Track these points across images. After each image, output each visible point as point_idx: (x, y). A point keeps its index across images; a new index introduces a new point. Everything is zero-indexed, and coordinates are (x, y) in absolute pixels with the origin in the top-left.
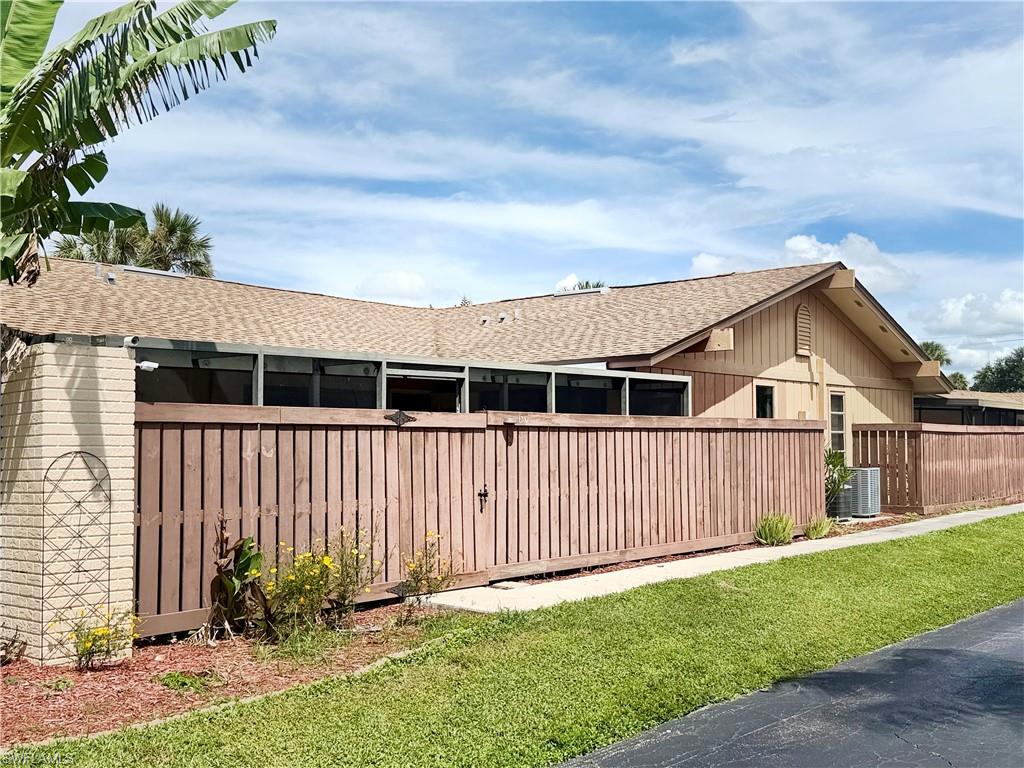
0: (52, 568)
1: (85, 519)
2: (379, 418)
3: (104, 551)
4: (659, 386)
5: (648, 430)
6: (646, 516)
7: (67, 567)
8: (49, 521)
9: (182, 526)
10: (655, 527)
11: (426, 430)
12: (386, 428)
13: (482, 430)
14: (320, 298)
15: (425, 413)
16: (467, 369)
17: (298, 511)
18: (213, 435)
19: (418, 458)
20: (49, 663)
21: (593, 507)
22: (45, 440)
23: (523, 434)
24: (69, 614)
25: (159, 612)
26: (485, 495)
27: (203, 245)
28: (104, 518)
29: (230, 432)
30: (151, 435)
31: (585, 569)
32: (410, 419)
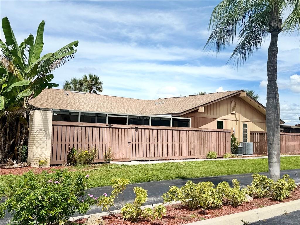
0: (36, 150)
1: (42, 142)
2: (105, 125)
3: (45, 148)
4: (183, 120)
5: (175, 130)
6: (174, 150)
7: (38, 150)
8: (35, 142)
9: (61, 144)
10: (176, 152)
11: (116, 128)
12: (107, 127)
13: (130, 129)
14: (119, 98)
15: (116, 125)
16: (128, 116)
17: (86, 143)
18: (68, 128)
19: (114, 134)
20: (34, 167)
21: (159, 147)
22: (35, 127)
23: (140, 130)
24: (39, 158)
25: (56, 160)
26: (130, 142)
27: (100, 83)
28: (46, 142)
29: (72, 127)
30: (56, 127)
31: (156, 160)
32: (112, 126)
